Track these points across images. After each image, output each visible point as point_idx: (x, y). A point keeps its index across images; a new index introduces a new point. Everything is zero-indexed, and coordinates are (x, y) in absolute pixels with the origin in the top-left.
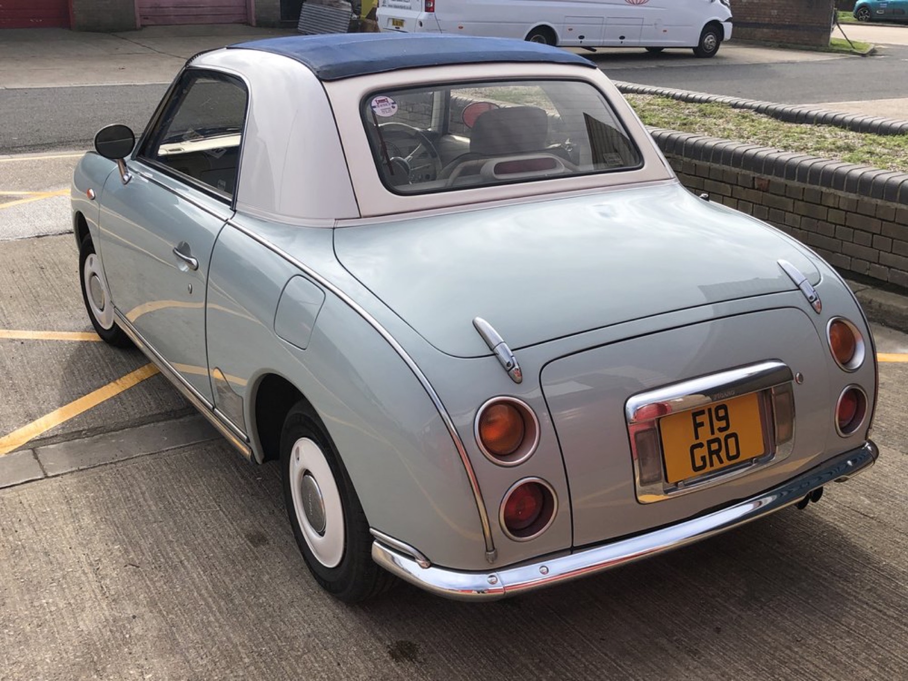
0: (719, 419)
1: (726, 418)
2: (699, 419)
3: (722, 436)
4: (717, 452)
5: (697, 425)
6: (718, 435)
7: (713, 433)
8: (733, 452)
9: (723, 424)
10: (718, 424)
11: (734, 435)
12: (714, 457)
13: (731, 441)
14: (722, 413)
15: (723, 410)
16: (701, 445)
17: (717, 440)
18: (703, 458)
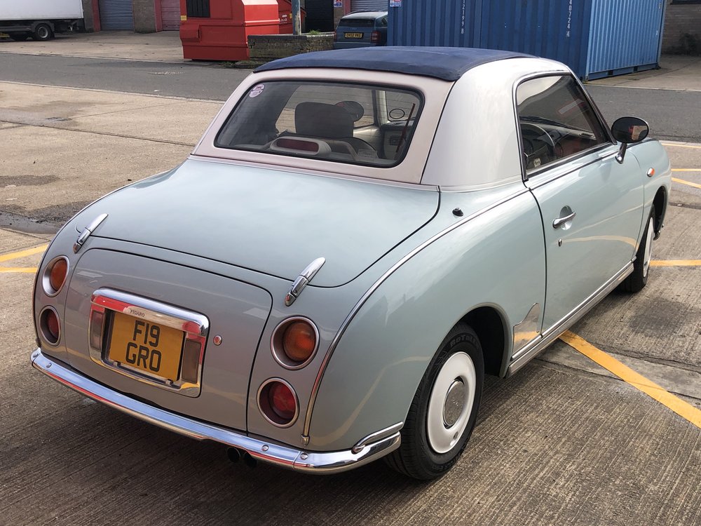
0: (153, 336)
1: (157, 337)
2: (139, 327)
3: (151, 348)
4: (145, 358)
5: (137, 331)
6: (148, 345)
7: (145, 343)
8: (155, 365)
9: (154, 341)
10: (150, 339)
11: (159, 353)
12: (142, 359)
13: (156, 356)
14: (155, 332)
15: (156, 331)
16: (135, 346)
17: (147, 350)
18: (134, 356)
